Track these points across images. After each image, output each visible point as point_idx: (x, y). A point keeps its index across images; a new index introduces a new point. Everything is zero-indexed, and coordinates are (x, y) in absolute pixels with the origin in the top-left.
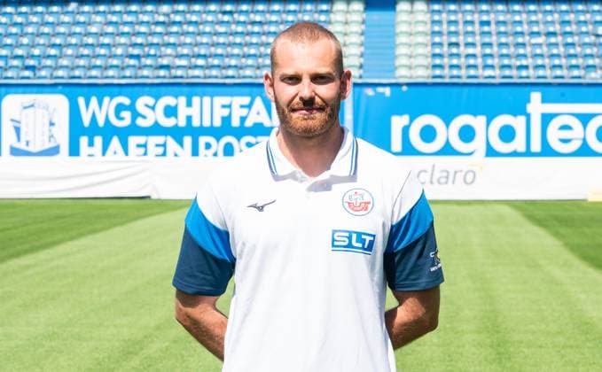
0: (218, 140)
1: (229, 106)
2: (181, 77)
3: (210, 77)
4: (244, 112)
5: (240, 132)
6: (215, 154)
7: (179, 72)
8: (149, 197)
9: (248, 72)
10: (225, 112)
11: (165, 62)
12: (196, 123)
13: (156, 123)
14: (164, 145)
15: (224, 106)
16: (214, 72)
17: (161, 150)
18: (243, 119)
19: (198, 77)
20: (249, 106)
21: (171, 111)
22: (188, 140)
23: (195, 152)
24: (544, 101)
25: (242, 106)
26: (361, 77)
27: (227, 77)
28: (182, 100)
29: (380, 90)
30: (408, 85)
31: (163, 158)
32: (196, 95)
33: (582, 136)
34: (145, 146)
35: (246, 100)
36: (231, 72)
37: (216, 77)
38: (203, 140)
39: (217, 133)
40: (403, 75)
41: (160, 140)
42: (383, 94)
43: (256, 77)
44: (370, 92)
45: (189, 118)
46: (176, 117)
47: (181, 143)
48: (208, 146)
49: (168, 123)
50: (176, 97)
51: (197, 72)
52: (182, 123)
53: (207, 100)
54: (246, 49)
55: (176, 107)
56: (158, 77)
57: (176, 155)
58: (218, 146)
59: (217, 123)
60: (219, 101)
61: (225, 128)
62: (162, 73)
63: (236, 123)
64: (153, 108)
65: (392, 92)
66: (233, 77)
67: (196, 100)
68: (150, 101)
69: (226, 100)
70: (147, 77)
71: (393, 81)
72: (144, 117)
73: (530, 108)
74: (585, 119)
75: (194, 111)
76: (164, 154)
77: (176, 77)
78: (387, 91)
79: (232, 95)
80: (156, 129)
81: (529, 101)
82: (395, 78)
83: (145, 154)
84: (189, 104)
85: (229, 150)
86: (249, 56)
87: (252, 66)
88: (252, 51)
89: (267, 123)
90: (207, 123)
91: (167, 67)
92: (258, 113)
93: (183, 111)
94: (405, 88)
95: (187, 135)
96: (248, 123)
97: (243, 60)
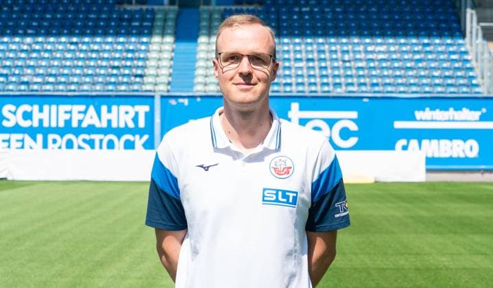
0: (62, 137)
1: (70, 112)
2: (37, 91)
3: (58, 91)
4: (81, 116)
5: (78, 131)
6: (60, 148)
7: (35, 87)
8: (5, 179)
9: (85, 87)
10: (67, 117)
11: (26, 79)
12: (46, 124)
13: (17, 124)
14: (23, 141)
15: (66, 112)
16: (61, 87)
17: (20, 144)
18: (80, 122)
19: (49, 91)
20: (85, 112)
21: (28, 116)
22: (40, 137)
23: (45, 146)
24: (301, 109)
25: (80, 112)
26: (168, 91)
27: (70, 91)
28: (36, 108)
29: (181, 100)
30: (201, 97)
31: (21, 150)
32: (46, 104)
33: (329, 135)
34: (9, 141)
35: (82, 108)
36: (73, 87)
37: (62, 91)
38: (51, 137)
39: (61, 132)
40: (199, 89)
41: (20, 136)
42: (183, 103)
43: (92, 91)
44: (173, 102)
45: (41, 121)
46: (32, 120)
47: (35, 140)
48: (55, 141)
49: (25, 124)
50: (32, 105)
51: (48, 87)
52: (36, 124)
53: (54, 107)
54: (85, 70)
55: (31, 112)
56: (20, 90)
57: (31, 148)
58: (62, 142)
59: (62, 124)
60: (63, 108)
61: (67, 128)
62: (23, 87)
63: (75, 124)
64: (14, 113)
65: (189, 102)
66: (74, 91)
67: (46, 108)
68: (13, 108)
69: (68, 108)
70: (12, 90)
71: (190, 94)
72: (8, 120)
73: (290, 114)
74: (331, 123)
75: (45, 116)
76: (23, 147)
77: (32, 91)
78: (186, 102)
79: (72, 104)
80: (17, 129)
81: (290, 109)
82: (192, 92)
83: (9, 147)
84: (41, 110)
85: (70, 145)
86: (87, 75)
87: (89, 83)
88: (90, 72)
89: (98, 125)
90: (54, 124)
91: (27, 83)
92: (91, 118)
93: (37, 116)
94: (199, 100)
95: (40, 133)
96: (84, 125)
97: (83, 78)
